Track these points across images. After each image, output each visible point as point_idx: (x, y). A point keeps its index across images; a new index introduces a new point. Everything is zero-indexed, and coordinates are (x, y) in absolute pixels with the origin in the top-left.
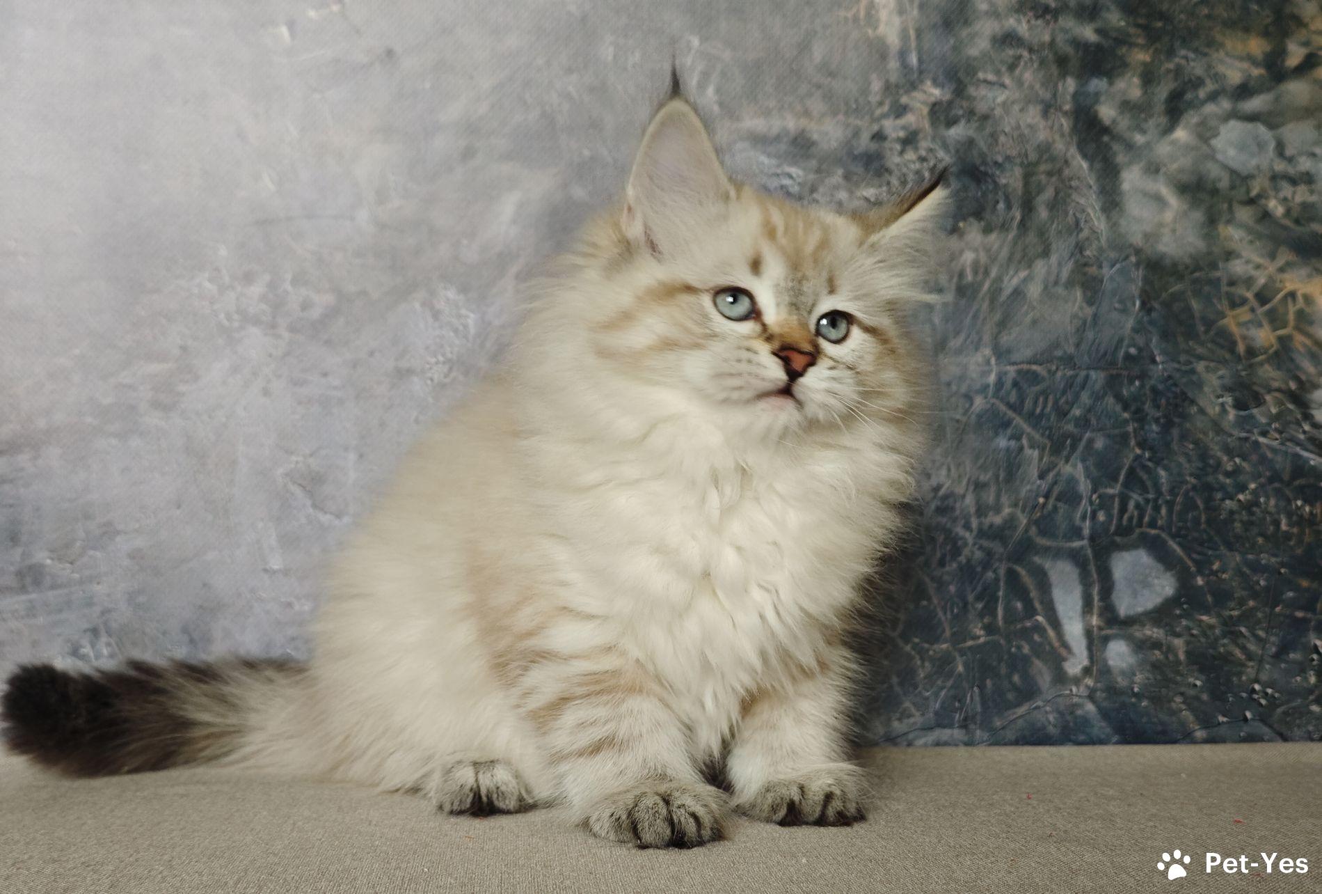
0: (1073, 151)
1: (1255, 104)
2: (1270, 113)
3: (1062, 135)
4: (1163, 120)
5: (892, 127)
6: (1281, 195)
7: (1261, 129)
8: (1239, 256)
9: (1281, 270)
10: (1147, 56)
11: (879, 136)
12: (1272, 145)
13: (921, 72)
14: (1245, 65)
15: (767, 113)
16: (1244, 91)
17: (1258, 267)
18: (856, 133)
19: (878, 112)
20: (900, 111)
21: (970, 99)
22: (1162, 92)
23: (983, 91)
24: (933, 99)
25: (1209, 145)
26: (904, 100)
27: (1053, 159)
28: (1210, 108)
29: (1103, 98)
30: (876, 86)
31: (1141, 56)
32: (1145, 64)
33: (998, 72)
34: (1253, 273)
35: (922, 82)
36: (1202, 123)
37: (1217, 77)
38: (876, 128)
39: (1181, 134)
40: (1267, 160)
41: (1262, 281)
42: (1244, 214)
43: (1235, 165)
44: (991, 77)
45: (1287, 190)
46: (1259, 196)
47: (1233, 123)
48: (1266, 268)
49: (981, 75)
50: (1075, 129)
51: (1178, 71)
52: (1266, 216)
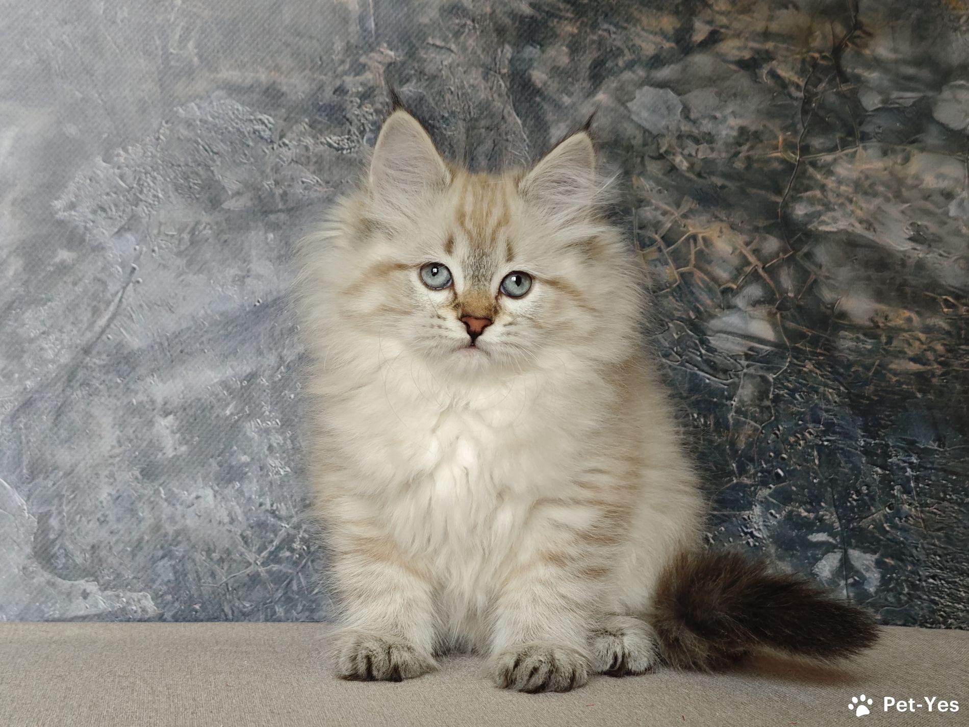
0: (509, 108)
1: (665, 73)
2: (678, 81)
3: (500, 95)
4: (587, 84)
5: (352, 83)
6: (686, 152)
7: (671, 94)
8: (649, 203)
9: (685, 216)
10: (575, 28)
11: (340, 91)
12: (680, 108)
13: (378, 36)
14: (658, 39)
15: (242, 66)
16: (656, 61)
17: (665, 213)
18: (321, 88)
19: (340, 69)
20: (360, 68)
21: (421, 61)
22: (587, 60)
23: (433, 54)
24: (388, 60)
25: (626, 107)
26: (363, 59)
27: (492, 116)
28: (627, 75)
29: (535, 64)
30: (339, 46)
31: (570, 28)
32: (573, 35)
33: (445, 39)
34: (661, 218)
35: (378, 44)
36: (621, 88)
37: (633, 48)
38: (338, 83)
39: (601, 97)
40: (675, 121)
41: (668, 225)
42: (654, 168)
43: (647, 126)
44: (438, 42)
45: (691, 148)
46: (667, 152)
47: (646, 88)
48: (672, 214)
49: (430, 40)
50: (511, 89)
51: (600, 43)
52: (673, 169)
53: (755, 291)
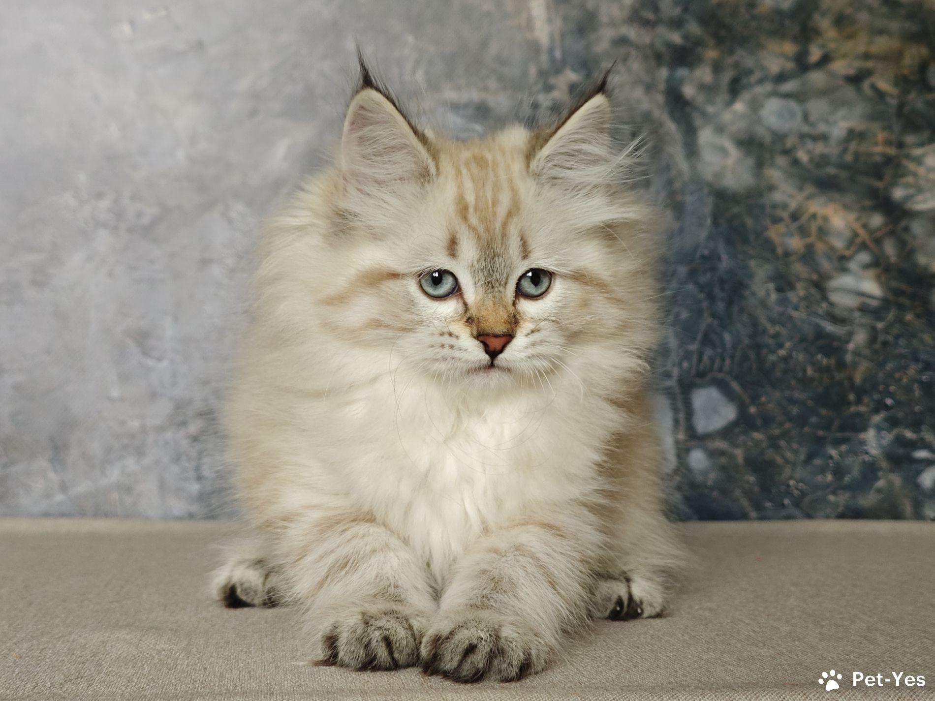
0: (665, 116)
1: (789, 86)
2: (799, 93)
3: (658, 106)
4: (727, 96)
6: (806, 148)
7: (793, 104)
8: (778, 189)
9: (807, 199)
10: (715, 54)
11: (535, 106)
12: (800, 114)
13: (563, 62)
14: (781, 61)
16: (781, 78)
17: (791, 196)
18: (521, 103)
19: (534, 89)
20: (549, 88)
22: (726, 77)
24: (571, 81)
25: (757, 114)
26: (552, 81)
27: (652, 122)
28: (759, 90)
29: (686, 82)
30: (533, 71)
31: (711, 54)
32: (714, 59)
34: (788, 200)
35: (564, 69)
36: (753, 99)
37: (763, 68)
38: (533, 99)
39: (739, 106)
40: (795, 124)
41: (794, 206)
42: (781, 161)
43: (774, 127)
45: (810, 145)
46: (791, 149)
47: (773, 99)
48: (796, 197)
50: (667, 102)
51: (736, 65)
52: (796, 162)
53: (864, 257)
